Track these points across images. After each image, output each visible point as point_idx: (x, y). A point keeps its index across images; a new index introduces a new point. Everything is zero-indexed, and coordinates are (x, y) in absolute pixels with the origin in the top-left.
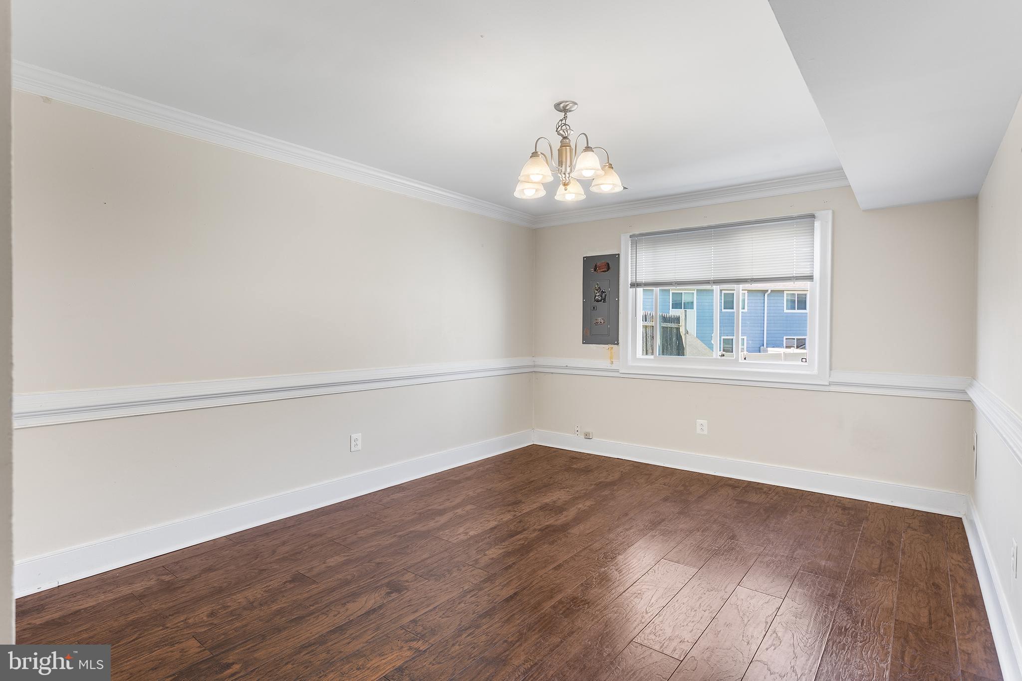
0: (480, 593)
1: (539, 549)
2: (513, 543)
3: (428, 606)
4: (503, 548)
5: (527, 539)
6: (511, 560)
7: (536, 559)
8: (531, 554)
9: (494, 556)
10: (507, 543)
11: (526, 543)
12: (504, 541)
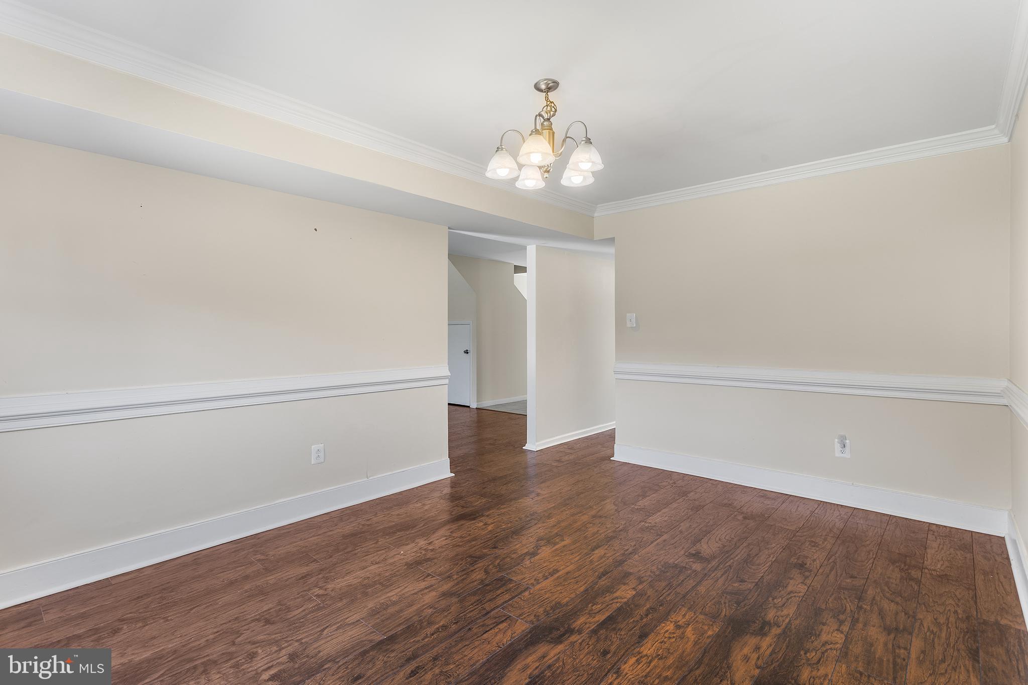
0: (622, 552)
1: (573, 596)
2: (608, 606)
3: (658, 544)
4: (617, 598)
5: (589, 614)
6: (603, 582)
7: (577, 582)
8: (582, 589)
9: (623, 587)
10: (615, 606)
11: (590, 605)
12: (619, 609)
